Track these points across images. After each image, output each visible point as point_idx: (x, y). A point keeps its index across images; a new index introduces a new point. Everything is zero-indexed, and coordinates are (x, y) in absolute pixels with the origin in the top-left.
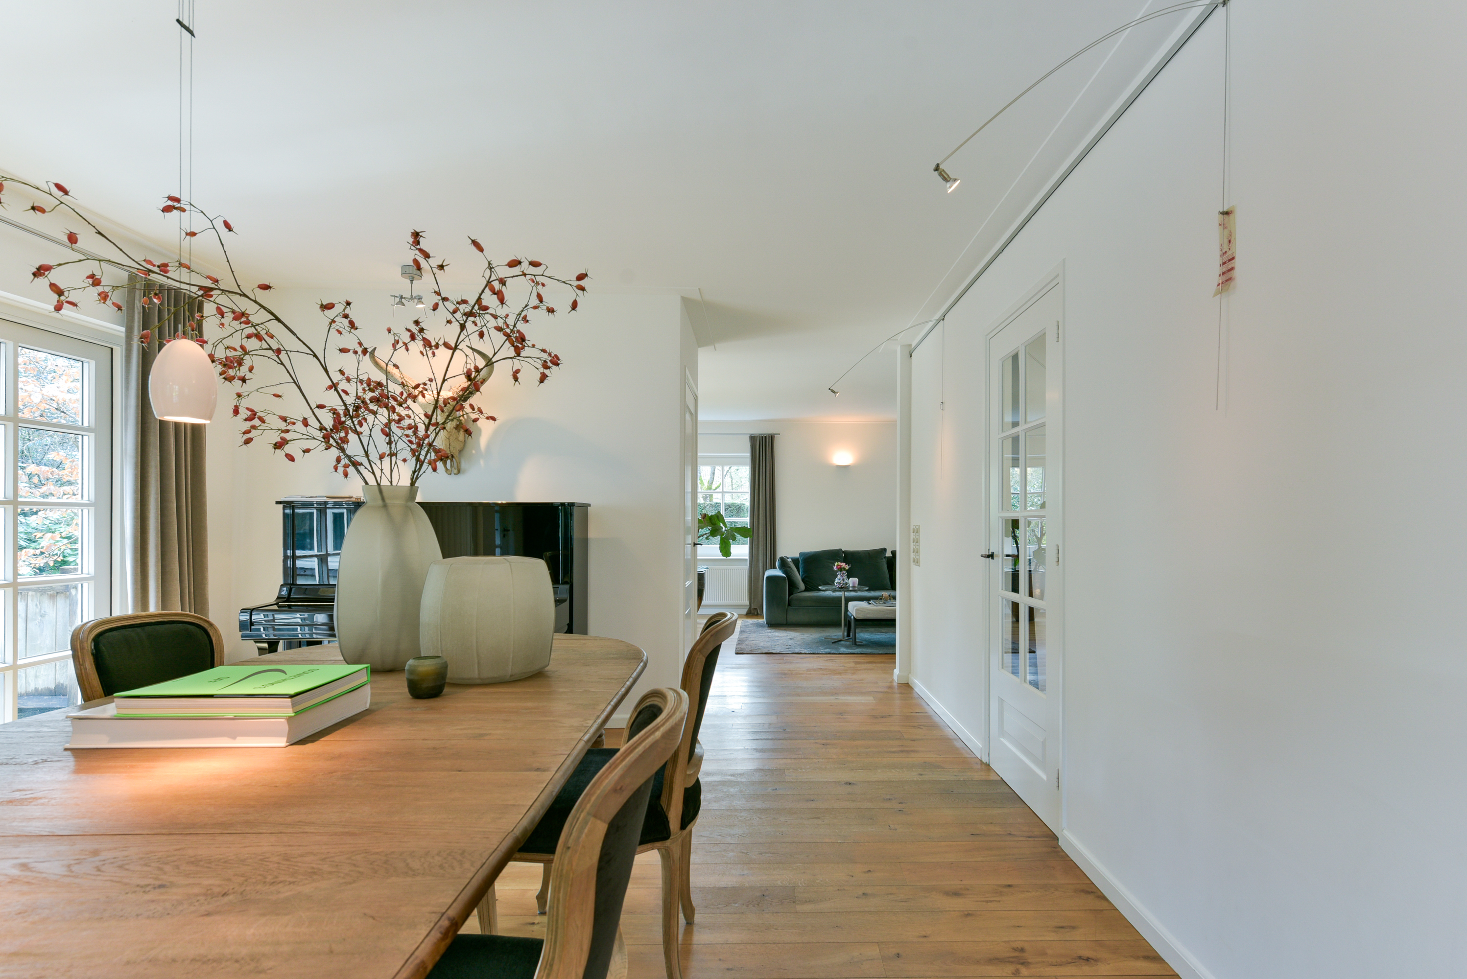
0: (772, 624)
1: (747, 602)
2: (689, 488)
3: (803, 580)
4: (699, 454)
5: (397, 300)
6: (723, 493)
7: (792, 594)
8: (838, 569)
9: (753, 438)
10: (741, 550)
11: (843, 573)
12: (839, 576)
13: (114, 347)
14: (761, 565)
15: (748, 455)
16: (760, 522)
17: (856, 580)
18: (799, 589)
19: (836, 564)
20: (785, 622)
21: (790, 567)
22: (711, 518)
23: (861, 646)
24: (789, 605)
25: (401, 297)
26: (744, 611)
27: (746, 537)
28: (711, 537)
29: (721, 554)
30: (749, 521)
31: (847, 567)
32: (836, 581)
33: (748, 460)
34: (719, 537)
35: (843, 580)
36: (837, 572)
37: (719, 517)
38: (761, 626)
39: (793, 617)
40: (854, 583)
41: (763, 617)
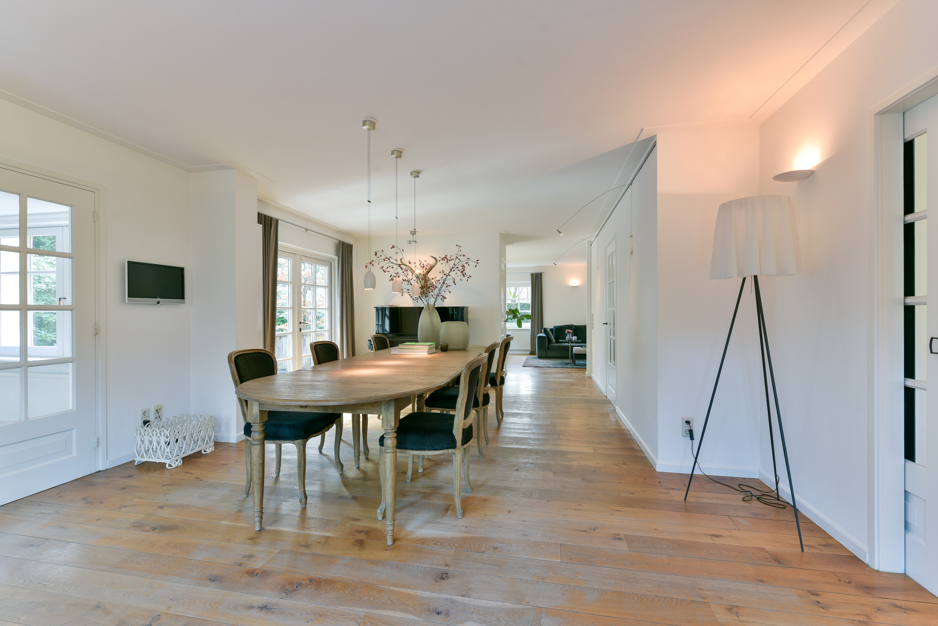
0: (540, 357)
1: (530, 349)
2: (503, 298)
3: (555, 338)
4: (507, 282)
5: (409, 242)
6: (519, 299)
7: (549, 344)
8: (568, 332)
9: (532, 275)
10: (527, 325)
11: (570, 334)
12: (568, 336)
13: (332, 262)
14: (536, 332)
15: (530, 282)
16: (536, 312)
17: (576, 337)
18: (552, 342)
19: (566, 330)
20: (546, 356)
21: (548, 332)
22: (513, 311)
23: (577, 365)
24: (548, 349)
25: (410, 241)
26: (529, 353)
27: (528, 319)
28: (513, 319)
29: (517, 326)
30: (530, 312)
31: (571, 332)
32: (567, 338)
33: (530, 284)
34: (517, 319)
35: (570, 337)
36: (567, 334)
37: (517, 310)
38: (536, 358)
39: (549, 354)
40: (575, 339)
41: (536, 355)
